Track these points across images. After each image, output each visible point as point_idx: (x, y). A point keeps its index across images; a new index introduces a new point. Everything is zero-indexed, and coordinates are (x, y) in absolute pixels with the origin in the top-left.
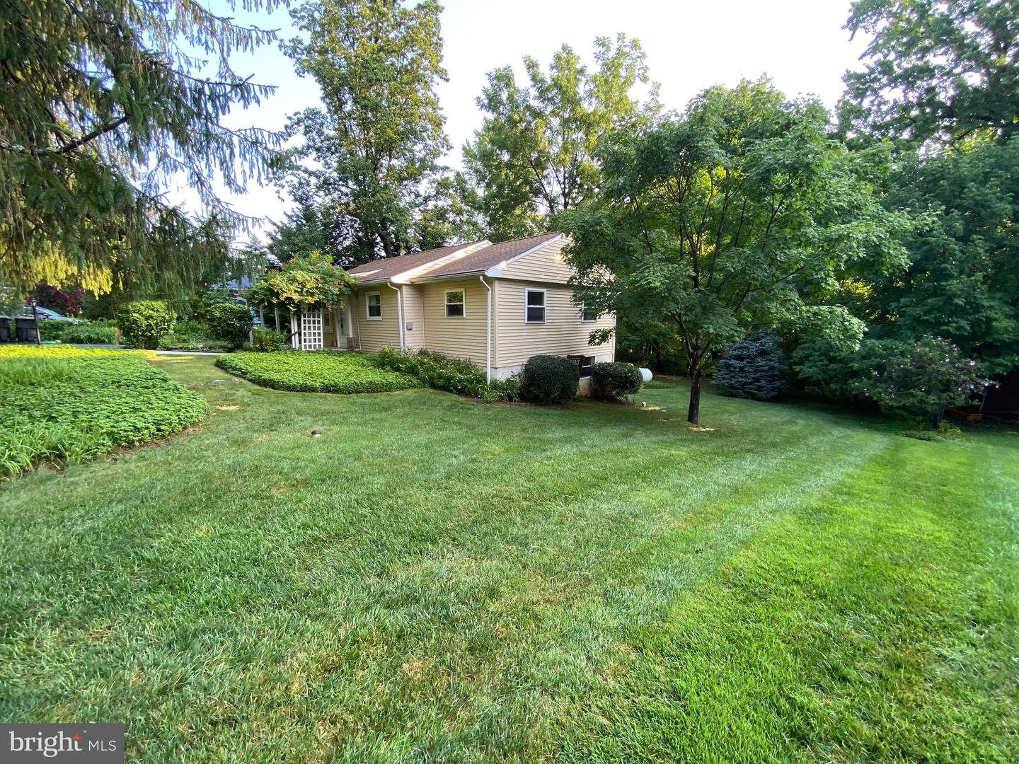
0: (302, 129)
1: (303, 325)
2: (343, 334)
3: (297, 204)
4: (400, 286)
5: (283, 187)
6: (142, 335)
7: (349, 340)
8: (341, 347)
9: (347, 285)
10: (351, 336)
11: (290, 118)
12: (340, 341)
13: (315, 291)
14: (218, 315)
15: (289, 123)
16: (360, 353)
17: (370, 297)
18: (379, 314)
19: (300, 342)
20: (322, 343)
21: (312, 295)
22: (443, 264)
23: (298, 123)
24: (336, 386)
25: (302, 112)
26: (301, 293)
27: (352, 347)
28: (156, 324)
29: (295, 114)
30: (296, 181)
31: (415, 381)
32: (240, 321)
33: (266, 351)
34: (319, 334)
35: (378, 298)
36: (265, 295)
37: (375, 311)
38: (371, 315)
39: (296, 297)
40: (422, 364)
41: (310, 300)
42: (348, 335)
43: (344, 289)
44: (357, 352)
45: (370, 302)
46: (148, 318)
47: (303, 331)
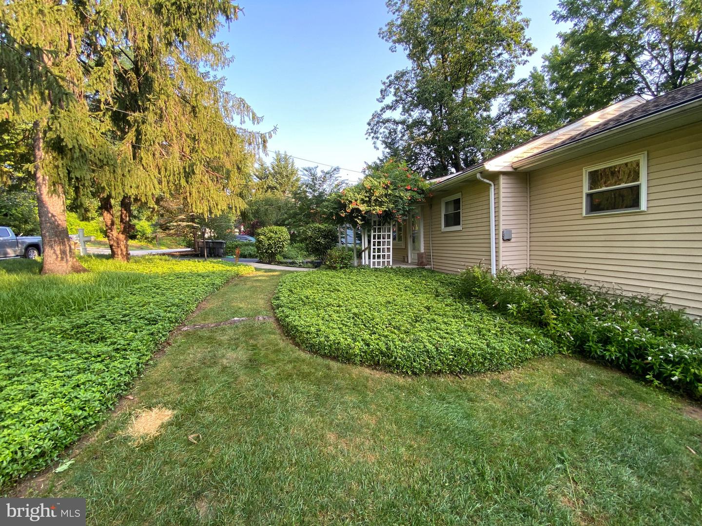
0: (392, 90)
1: (372, 240)
2: (414, 249)
3: (388, 150)
4: (494, 176)
5: (377, 138)
6: (266, 252)
7: (420, 256)
8: (412, 264)
9: (421, 191)
10: (422, 251)
11: (384, 83)
12: (411, 257)
13: (384, 199)
14: (310, 234)
15: (383, 87)
16: (432, 271)
17: (447, 203)
18: (457, 223)
19: (369, 258)
20: (391, 260)
21: (381, 204)
22: (564, 138)
23: (389, 86)
24: (387, 354)
25: (393, 75)
26: (368, 202)
27: (422, 263)
28: (275, 243)
29: (388, 78)
30: (387, 131)
31: (542, 341)
32: (325, 239)
33: (335, 268)
34: (389, 249)
35: (457, 202)
36: (334, 208)
37: (454, 219)
38: (447, 225)
39: (363, 208)
40: (553, 305)
41: (378, 210)
42: (419, 250)
43: (418, 197)
44: (429, 270)
45: (446, 210)
46: (270, 238)
47: (372, 247)
